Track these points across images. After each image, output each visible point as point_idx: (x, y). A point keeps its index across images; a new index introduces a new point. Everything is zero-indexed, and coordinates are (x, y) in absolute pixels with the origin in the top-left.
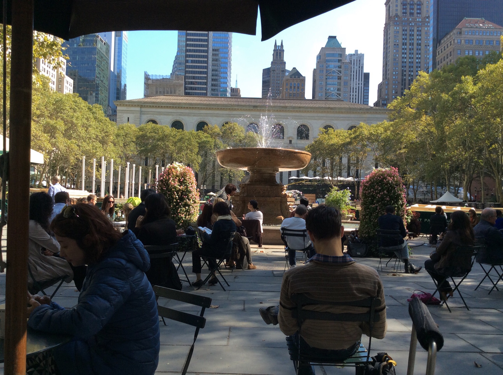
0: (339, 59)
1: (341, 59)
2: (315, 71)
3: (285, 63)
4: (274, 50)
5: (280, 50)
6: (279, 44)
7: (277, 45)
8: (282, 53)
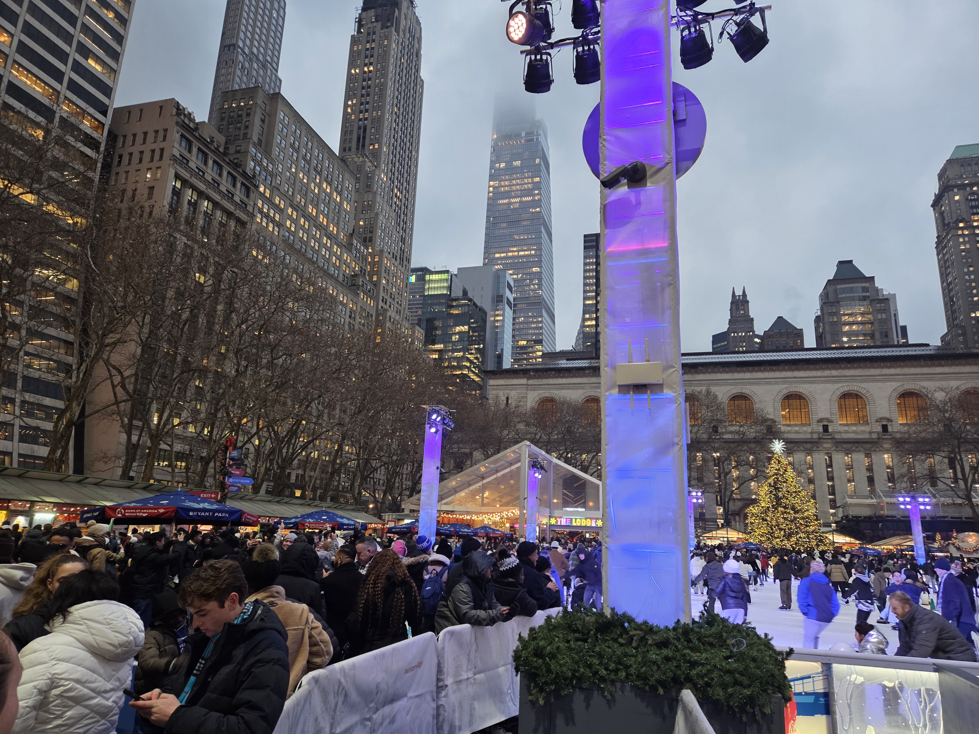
0: (864, 294)
1: (868, 294)
2: (818, 320)
3: (752, 320)
4: (732, 303)
5: (742, 301)
6: (739, 293)
7: (737, 294)
8: (746, 305)
